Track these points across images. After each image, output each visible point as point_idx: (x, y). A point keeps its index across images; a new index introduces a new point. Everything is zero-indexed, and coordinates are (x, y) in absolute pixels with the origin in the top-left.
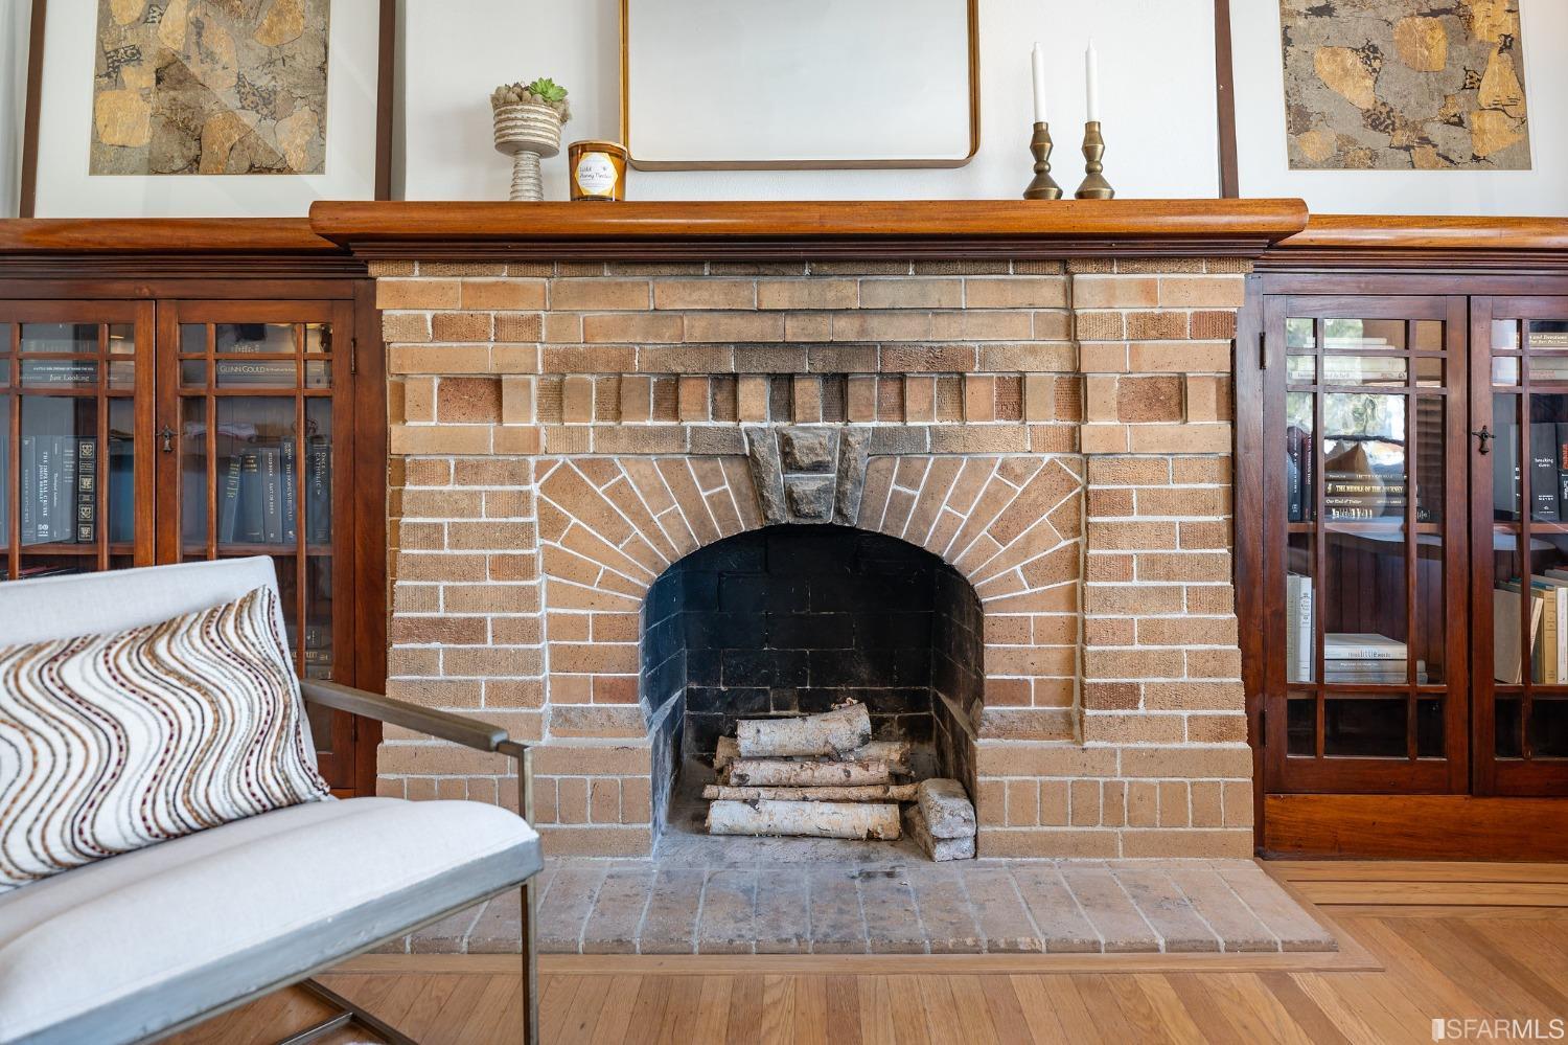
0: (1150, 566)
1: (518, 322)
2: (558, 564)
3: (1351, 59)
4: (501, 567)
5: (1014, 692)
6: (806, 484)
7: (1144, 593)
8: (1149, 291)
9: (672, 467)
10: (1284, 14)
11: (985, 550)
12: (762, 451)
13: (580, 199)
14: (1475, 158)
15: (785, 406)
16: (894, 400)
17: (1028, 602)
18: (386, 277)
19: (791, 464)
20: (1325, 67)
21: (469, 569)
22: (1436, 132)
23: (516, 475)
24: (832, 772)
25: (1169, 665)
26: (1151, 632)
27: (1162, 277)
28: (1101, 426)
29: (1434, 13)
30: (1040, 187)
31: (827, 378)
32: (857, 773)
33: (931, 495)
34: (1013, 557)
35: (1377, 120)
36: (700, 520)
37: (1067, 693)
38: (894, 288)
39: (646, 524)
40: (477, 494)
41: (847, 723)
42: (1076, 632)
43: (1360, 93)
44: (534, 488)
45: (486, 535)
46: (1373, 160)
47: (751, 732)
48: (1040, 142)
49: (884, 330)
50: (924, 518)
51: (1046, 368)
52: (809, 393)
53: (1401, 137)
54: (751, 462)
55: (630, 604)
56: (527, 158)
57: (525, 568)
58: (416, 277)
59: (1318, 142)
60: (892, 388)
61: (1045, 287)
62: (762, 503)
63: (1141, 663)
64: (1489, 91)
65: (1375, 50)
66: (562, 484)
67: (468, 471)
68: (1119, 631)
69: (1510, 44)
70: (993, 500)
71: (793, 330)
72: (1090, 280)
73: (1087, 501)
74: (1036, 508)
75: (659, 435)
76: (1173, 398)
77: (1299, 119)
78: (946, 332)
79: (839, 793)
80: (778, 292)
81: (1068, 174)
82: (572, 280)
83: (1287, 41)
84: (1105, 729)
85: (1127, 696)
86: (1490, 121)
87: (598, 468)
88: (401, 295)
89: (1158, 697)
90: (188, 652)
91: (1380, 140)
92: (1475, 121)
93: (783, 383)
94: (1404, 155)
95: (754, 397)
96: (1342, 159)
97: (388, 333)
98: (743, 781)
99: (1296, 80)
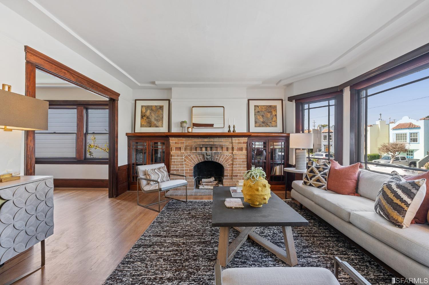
0: (239, 164)
1: (182, 142)
2: (186, 164)
3: (261, 117)
4: (181, 165)
5: (227, 176)
6: (208, 157)
7: (238, 167)
8: (239, 140)
9: (196, 156)
10: (255, 112)
11: (224, 163)
12: (204, 154)
13: (188, 132)
14: (272, 126)
15: (206, 150)
16: (216, 149)
17: (228, 168)
18: (170, 139)
19: (207, 155)
20: (258, 117)
21: (178, 165)
22: (269, 124)
23: (182, 156)
24: (211, 183)
25: (240, 173)
26: (239, 170)
27: (240, 139)
28: (235, 152)
29: (269, 112)
30: (229, 131)
31: (210, 147)
32: (213, 184)
33: (220, 158)
34: (227, 163)
35: (263, 122)
36: (199, 160)
37: (232, 176)
38: (216, 140)
39: (194, 161)
40: (178, 158)
41: (212, 179)
42: (232, 170)
43: (262, 120)
44: (184, 157)
45: (179, 162)
46: (263, 126)
47: (203, 180)
48: (229, 127)
49: (215, 143)
50: (219, 160)
51: (230, 147)
52: (209, 149)
53: (265, 124)
54: (203, 155)
55: (192, 168)
56: (183, 128)
57: (183, 165)
58: (173, 139)
59: (257, 125)
60: (216, 148)
61: (229, 139)
62: (204, 159)
63: (238, 173)
64: (274, 119)
65: (263, 116)
66: (186, 157)
67: (178, 156)
68: (236, 170)
69: (276, 115)
70: (225, 158)
71: (207, 143)
72: (233, 139)
73: (234, 159)
74: (229, 159)
75: (195, 153)
76: (241, 149)
77: (256, 122)
78: (221, 143)
79: (211, 185)
80: (206, 140)
81: (232, 129)
82: (188, 139)
83: (255, 115)
84: (235, 179)
85: (237, 176)
86: (274, 123)
87: (189, 156)
88: (172, 140)
89: (239, 176)
90: (162, 170)
91: (263, 124)
92: (272, 123)
93: (206, 148)
94: (265, 126)
95: (204, 149)
96: (260, 126)
97: (171, 144)
98: (202, 184)
99: (256, 119)
